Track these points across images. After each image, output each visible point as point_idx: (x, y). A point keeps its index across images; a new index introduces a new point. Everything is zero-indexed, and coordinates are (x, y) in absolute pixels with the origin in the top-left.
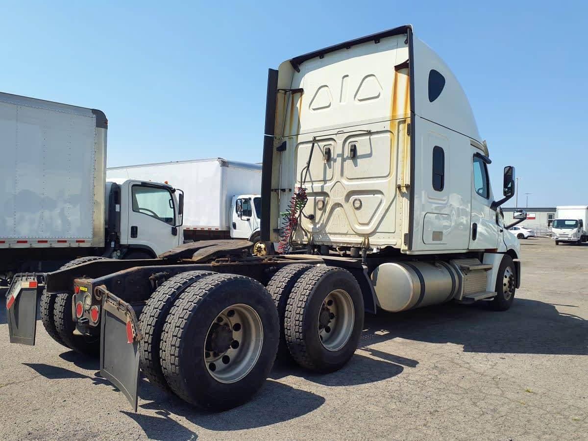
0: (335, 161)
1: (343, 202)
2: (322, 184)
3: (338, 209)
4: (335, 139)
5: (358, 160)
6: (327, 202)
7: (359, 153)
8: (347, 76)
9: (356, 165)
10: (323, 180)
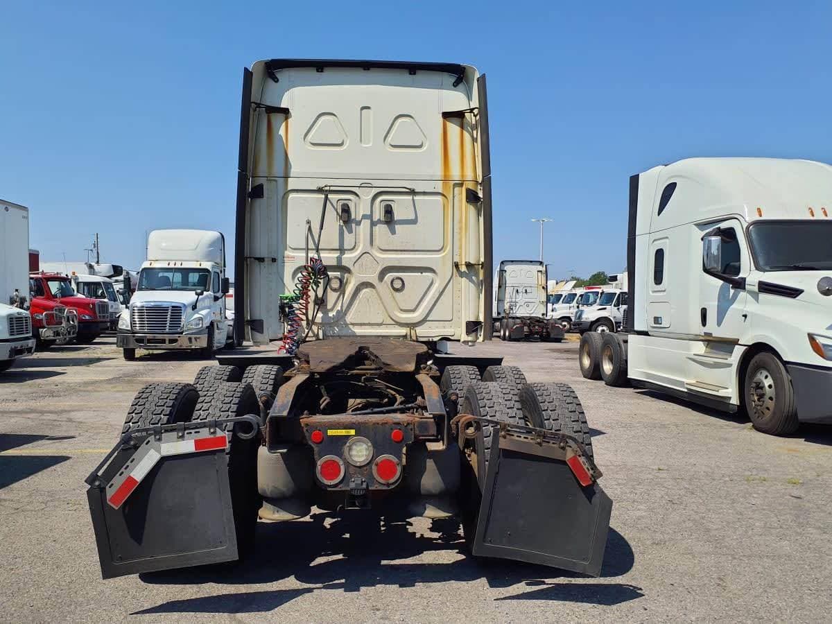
0: (358, 223)
1: (375, 282)
2: (336, 255)
3: (365, 290)
4: (358, 193)
5: (396, 226)
6: (347, 279)
7: (396, 217)
8: (369, 108)
9: (393, 232)
10: (338, 248)
